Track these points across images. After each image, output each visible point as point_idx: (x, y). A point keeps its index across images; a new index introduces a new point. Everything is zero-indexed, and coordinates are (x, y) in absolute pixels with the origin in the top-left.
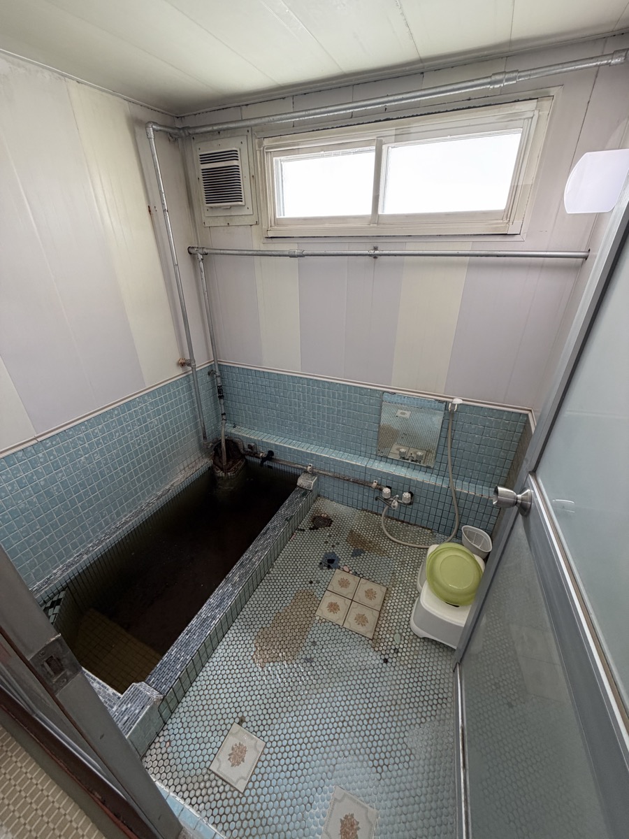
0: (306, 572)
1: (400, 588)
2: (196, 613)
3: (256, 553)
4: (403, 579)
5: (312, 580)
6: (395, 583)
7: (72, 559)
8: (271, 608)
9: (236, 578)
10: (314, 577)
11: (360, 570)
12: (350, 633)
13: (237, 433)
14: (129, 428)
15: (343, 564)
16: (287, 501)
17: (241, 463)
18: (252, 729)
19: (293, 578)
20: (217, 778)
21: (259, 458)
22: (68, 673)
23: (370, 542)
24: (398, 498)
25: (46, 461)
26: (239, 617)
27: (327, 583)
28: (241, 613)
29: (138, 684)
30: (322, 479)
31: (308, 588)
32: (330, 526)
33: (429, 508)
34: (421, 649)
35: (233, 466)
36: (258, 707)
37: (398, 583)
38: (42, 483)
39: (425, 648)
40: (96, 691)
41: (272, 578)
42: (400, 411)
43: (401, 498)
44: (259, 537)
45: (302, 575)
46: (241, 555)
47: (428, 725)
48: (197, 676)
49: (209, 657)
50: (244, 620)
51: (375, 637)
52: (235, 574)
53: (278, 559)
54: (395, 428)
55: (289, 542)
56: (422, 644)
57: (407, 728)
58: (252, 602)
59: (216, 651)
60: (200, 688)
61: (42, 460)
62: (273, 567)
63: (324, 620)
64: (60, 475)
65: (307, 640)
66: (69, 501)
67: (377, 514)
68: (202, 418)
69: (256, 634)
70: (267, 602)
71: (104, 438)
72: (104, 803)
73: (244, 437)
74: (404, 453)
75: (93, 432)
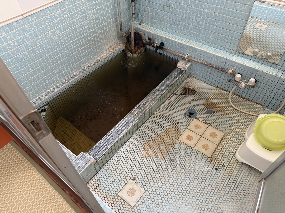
0: (176, 117)
1: (233, 135)
2: (114, 127)
3: (148, 102)
4: (236, 131)
5: (179, 122)
6: (231, 132)
7: (49, 90)
8: (153, 132)
9: (136, 113)
10: (180, 120)
11: (209, 121)
12: (198, 152)
13: (141, 28)
14: (75, 16)
15: (199, 117)
16: (169, 76)
17: (142, 49)
18: (139, 184)
19: (167, 119)
20: (121, 199)
21: (154, 47)
22: (44, 132)
23: (219, 107)
24: (246, 82)
25: (29, 31)
26: (136, 133)
27: (187, 125)
28: (137, 131)
29: (84, 153)
30: (194, 65)
31: (175, 126)
32: (194, 94)
33: (266, 91)
34: (239, 168)
35: (137, 50)
36: (143, 175)
37: (233, 132)
38: (30, 44)
39: (242, 168)
40: (65, 152)
41: (156, 117)
42: (258, 24)
43: (247, 82)
44: (150, 94)
45: (173, 118)
46: (140, 102)
47: (235, 203)
48: (113, 155)
49: (119, 148)
50: (139, 135)
51: (213, 157)
52: (136, 111)
53: (160, 108)
54: (252, 36)
55: (167, 100)
56: (240, 166)
57: (222, 201)
58: (143, 127)
59: (123, 146)
60: (114, 161)
61: (27, 30)
62: (157, 112)
63: (183, 143)
64: (39, 40)
65: (172, 151)
66: (45, 57)
67: (227, 91)
68: (120, 15)
69: (144, 142)
70: (152, 129)
71: (61, 20)
72: (71, 195)
73: (146, 31)
74: (257, 53)
75: (54, 15)
